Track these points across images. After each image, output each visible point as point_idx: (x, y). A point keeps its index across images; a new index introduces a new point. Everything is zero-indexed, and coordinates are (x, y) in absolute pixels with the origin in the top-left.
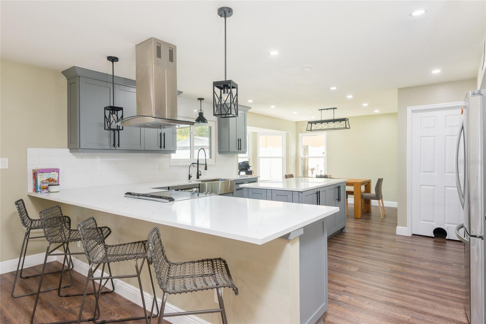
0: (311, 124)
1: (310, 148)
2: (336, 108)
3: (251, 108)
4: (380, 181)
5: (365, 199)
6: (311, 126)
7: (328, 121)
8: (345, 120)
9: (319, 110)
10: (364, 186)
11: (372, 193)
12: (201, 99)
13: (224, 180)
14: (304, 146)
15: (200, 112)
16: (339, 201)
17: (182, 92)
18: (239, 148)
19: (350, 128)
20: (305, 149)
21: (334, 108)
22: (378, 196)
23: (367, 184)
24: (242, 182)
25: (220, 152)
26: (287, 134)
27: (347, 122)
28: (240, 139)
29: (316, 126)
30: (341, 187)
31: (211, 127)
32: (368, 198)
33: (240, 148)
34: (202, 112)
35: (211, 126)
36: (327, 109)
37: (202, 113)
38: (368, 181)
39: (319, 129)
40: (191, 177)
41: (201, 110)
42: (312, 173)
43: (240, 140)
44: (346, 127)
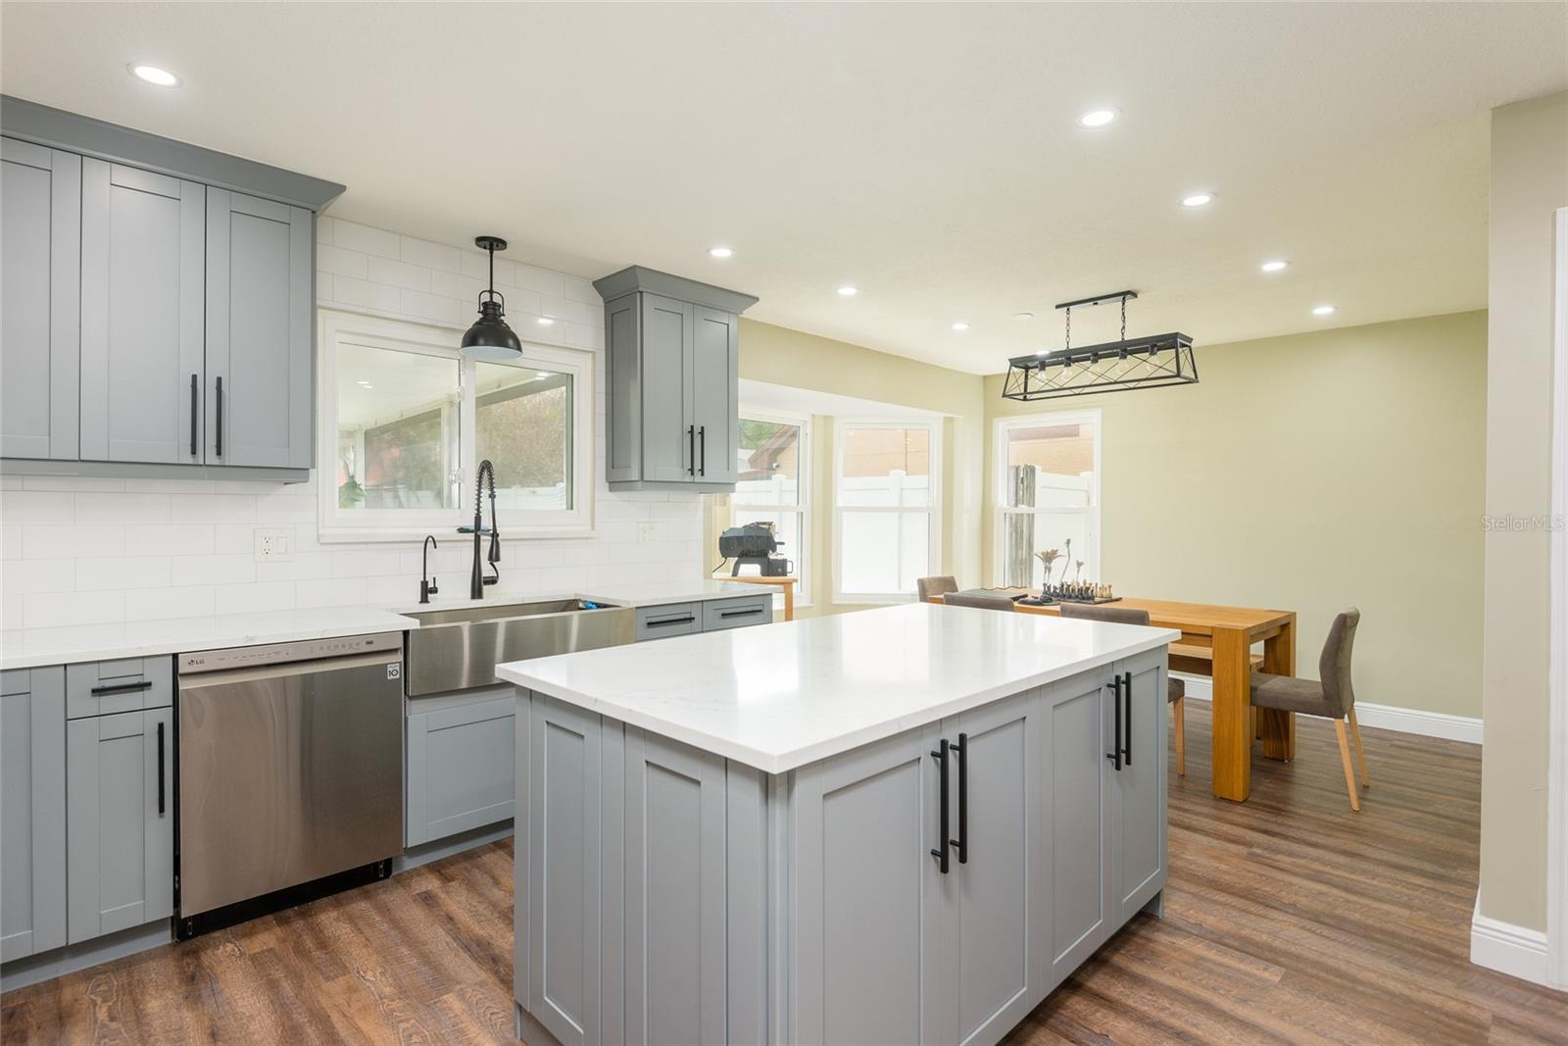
0: (1027, 369)
1: (1041, 478)
2: (1134, 295)
3: (758, 299)
4: (1345, 626)
5: (1266, 710)
6: (1026, 376)
7: (1095, 354)
8: (1173, 346)
9: (1058, 307)
10: (1263, 642)
11: (1298, 676)
12: (491, 244)
13: (599, 606)
14: (1017, 469)
15: (486, 298)
16: (1118, 768)
17: (342, 189)
18: (695, 466)
19: (1196, 380)
20: (1022, 479)
21: (1125, 295)
22: (1334, 697)
23: (1278, 637)
24: (688, 616)
25: (616, 481)
26: (949, 421)
27: (1183, 353)
28: (697, 430)
29: (1042, 375)
30: (1133, 683)
31: (572, 376)
32: (1283, 706)
33: (698, 466)
34: (497, 299)
35: (571, 373)
36: (1095, 300)
37: (495, 304)
38: (1284, 622)
39: (1057, 387)
40: (435, 590)
41: (491, 292)
42: (1048, 569)
43: (702, 433)
44: (1178, 375)
